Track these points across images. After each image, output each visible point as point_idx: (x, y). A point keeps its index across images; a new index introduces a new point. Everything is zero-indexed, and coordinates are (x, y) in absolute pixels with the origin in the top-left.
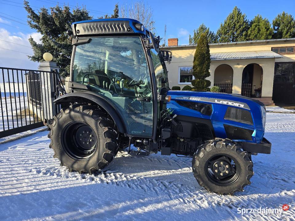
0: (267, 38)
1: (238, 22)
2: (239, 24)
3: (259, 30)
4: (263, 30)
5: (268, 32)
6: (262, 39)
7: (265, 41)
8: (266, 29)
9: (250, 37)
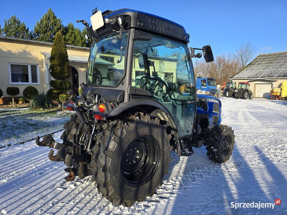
0: (82, 46)
1: (55, 25)
2: (56, 27)
3: (75, 38)
4: (78, 38)
5: (83, 41)
6: (79, 46)
7: (81, 47)
8: (80, 37)
9: (69, 42)
